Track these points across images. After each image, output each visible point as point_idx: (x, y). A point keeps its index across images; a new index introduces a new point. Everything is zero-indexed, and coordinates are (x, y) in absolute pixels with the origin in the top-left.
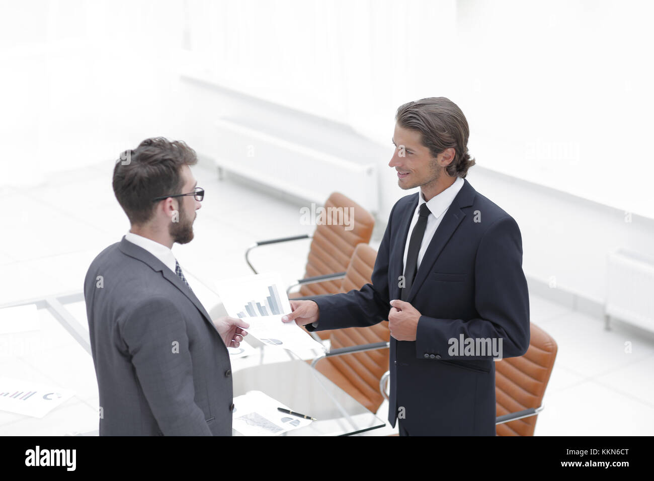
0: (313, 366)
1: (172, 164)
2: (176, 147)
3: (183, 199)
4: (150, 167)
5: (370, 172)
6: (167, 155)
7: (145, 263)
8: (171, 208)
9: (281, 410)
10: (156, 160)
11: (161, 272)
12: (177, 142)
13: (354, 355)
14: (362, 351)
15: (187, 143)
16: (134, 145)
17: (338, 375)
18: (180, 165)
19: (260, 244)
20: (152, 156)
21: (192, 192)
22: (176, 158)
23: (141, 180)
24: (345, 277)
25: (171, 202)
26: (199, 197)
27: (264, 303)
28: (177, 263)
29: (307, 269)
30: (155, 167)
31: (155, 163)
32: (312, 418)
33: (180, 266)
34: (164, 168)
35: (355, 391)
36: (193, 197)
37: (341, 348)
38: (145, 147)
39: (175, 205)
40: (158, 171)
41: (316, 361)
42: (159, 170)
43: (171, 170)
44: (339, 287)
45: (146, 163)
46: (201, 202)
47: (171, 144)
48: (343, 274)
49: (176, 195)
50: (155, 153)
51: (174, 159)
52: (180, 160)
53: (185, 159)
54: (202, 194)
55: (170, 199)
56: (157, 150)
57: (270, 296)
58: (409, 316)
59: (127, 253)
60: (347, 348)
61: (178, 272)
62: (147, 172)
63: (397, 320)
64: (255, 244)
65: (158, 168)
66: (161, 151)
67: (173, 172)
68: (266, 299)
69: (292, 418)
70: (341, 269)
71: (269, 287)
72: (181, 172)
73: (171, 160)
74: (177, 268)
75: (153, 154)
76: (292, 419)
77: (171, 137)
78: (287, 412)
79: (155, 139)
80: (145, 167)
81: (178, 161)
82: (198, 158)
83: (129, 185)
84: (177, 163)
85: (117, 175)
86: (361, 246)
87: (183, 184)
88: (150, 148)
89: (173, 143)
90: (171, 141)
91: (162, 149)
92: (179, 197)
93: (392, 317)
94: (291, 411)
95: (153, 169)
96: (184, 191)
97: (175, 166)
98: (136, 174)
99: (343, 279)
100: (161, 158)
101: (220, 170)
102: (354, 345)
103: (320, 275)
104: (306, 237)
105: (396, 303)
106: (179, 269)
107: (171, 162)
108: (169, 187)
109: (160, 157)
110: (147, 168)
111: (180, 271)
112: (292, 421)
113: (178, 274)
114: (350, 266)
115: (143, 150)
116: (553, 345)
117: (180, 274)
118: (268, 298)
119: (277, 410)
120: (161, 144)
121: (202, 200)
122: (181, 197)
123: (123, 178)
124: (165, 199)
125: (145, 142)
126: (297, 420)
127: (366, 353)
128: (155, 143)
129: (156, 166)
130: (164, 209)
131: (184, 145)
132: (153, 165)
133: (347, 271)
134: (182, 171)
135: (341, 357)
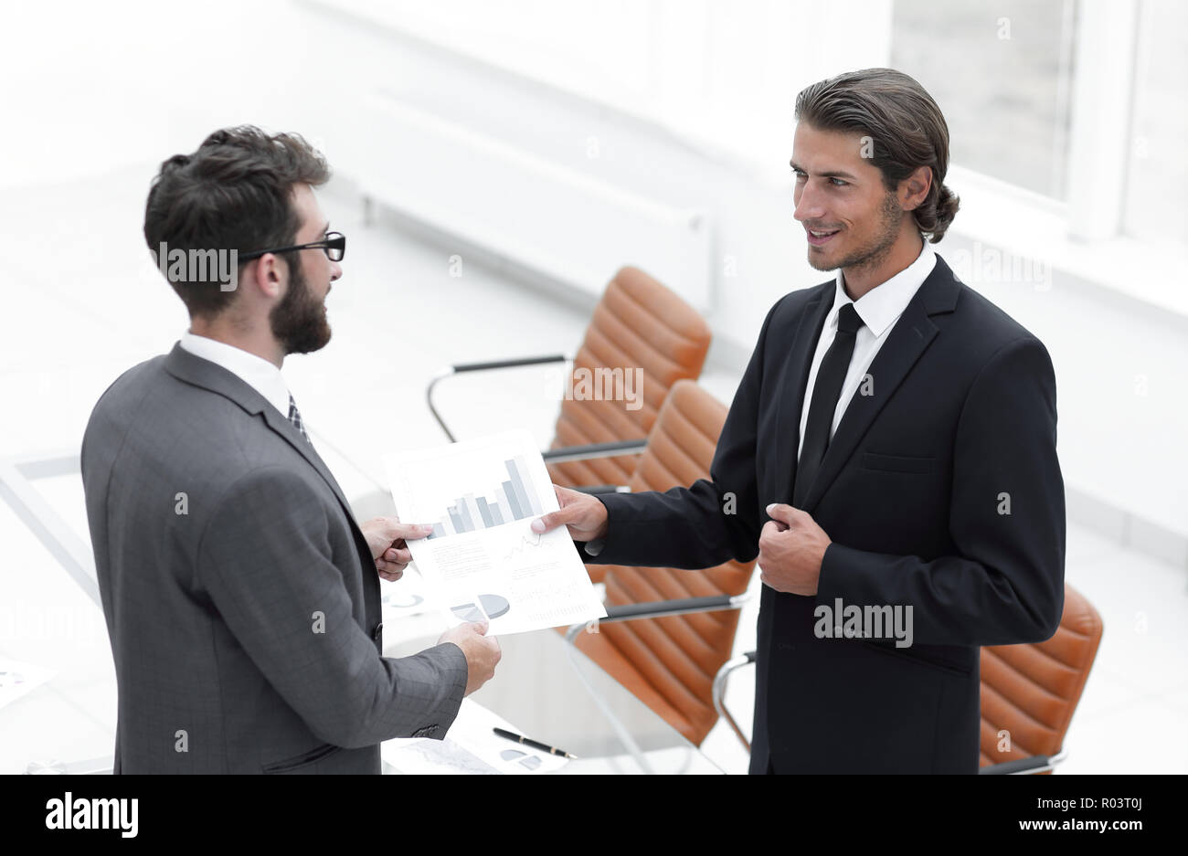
0: (569, 639)
1: (271, 181)
2: (283, 146)
3: (298, 257)
4: (221, 188)
5: (695, 224)
6: (261, 162)
7: (227, 397)
8: (272, 276)
9: (499, 732)
10: (235, 174)
11: (262, 414)
12: (284, 135)
13: (656, 621)
14: (675, 614)
15: (306, 138)
16: (190, 146)
17: (620, 662)
18: (289, 185)
19: (459, 369)
20: (227, 165)
21: (319, 241)
22: (281, 168)
23: (203, 218)
24: (643, 451)
25: (271, 262)
26: (335, 253)
27: (494, 495)
28: (291, 399)
29: (559, 429)
30: (234, 189)
31: (235, 178)
32: (567, 754)
33: (297, 406)
34: (253, 190)
35: (657, 699)
36: (322, 251)
37: (629, 605)
38: (212, 147)
39: (281, 270)
40: (239, 197)
41: (576, 631)
42: (242, 194)
43: (269, 192)
44: (629, 472)
45: (214, 181)
46: (339, 263)
47: (269, 140)
48: (642, 444)
49: (283, 247)
50: (234, 158)
51: (275, 171)
52: (290, 172)
53: (300, 171)
54: (340, 244)
55: (268, 256)
56: (238, 153)
57: (509, 479)
58: (805, 543)
59: (185, 377)
60: (643, 606)
61: (293, 419)
62: (216, 199)
63: (779, 549)
64: (450, 370)
65: (240, 190)
66: (248, 153)
67: (274, 199)
68: (501, 487)
69: (525, 752)
70: (635, 432)
71: (506, 462)
72: (292, 198)
73: (267, 172)
74: (292, 409)
75: (226, 159)
76: (524, 754)
77: (270, 126)
78: (515, 738)
79: (234, 130)
80: (209, 189)
81: (285, 175)
82: (329, 169)
83: (178, 230)
84: (282, 179)
85: (152, 210)
86: (682, 385)
87: (298, 224)
88: (225, 148)
89: (276, 139)
90: (271, 133)
91: (247, 149)
92: (290, 254)
93: (767, 543)
94: (523, 736)
95: (231, 194)
96: (302, 238)
97: (280, 187)
98: (192, 205)
99: (638, 455)
100: (247, 168)
101: (368, 202)
102: (658, 601)
103: (587, 445)
104: (560, 359)
105: (778, 512)
106: (294, 411)
107: (268, 177)
108: (265, 232)
109: (243, 165)
110: (217, 194)
111: (298, 416)
112: (524, 757)
113: (293, 423)
114: (657, 429)
115: (207, 155)
116: (1093, 621)
117: (297, 424)
118: (506, 485)
119: (493, 732)
120: (248, 139)
121: (341, 258)
122: (294, 252)
123: (165, 216)
124: (259, 257)
125: (213, 137)
126: (536, 757)
127: (685, 618)
128: (235, 138)
129: (235, 186)
130: (256, 279)
131: (300, 142)
132: (229, 185)
133: (651, 438)
134: (295, 196)
135: (627, 624)
